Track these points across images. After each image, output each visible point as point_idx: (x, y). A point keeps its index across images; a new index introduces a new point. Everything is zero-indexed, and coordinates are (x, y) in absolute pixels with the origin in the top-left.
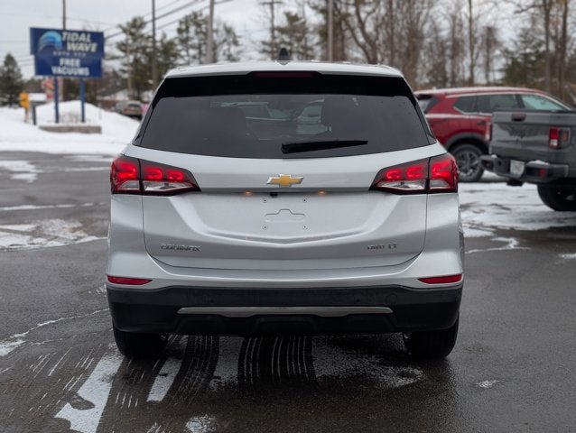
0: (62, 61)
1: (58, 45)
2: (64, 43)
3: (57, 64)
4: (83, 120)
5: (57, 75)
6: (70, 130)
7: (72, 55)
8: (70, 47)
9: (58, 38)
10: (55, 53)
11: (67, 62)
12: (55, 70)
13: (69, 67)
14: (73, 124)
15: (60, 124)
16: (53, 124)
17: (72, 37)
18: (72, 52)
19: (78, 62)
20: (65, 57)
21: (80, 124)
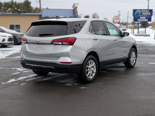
0: (140, 18)
1: (140, 13)
2: (142, 13)
3: (139, 18)
4: (145, 33)
5: (139, 21)
6: (141, 35)
7: (143, 16)
8: (143, 14)
9: (140, 12)
10: (139, 16)
11: (142, 18)
12: (138, 20)
13: (142, 19)
14: (142, 34)
15: (139, 34)
16: (137, 34)
17: (144, 11)
18: (143, 15)
19: (145, 18)
20: (141, 16)
21: (144, 34)
